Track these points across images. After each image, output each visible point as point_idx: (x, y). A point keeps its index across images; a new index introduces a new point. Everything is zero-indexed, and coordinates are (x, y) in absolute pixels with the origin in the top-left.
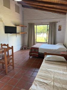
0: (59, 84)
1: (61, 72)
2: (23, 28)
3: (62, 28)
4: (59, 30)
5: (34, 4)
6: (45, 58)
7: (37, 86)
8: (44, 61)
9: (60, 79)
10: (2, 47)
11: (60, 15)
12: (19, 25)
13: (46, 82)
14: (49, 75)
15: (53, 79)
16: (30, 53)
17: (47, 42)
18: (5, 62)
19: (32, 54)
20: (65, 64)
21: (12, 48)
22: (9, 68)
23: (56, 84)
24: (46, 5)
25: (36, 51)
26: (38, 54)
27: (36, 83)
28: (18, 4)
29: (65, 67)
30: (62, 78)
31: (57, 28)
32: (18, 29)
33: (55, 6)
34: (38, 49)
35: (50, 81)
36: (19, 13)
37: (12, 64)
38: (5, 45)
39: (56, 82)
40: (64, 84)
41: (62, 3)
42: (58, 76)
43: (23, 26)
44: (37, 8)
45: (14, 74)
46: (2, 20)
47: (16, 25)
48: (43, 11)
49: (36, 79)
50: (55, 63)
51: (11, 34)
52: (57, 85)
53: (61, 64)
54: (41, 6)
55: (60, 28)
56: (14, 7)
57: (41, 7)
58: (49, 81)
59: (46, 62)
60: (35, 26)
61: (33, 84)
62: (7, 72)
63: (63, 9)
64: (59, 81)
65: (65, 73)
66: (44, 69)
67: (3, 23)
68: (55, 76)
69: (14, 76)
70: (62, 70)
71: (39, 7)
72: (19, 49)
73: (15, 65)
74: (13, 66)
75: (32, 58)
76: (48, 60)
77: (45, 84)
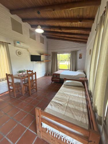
0: (72, 105)
1: (77, 95)
2: (47, 56)
3: (83, 56)
4: (80, 58)
5: (56, 35)
6: (64, 83)
7: (52, 106)
8: (63, 85)
9: (74, 101)
10: (27, 73)
11: (80, 44)
12: (43, 54)
13: (61, 103)
14: (65, 98)
15: (68, 101)
16: (52, 78)
17: (69, 69)
18: (29, 85)
19: (54, 79)
20: (82, 89)
21: (35, 73)
22: (33, 91)
23: (69, 105)
24: (67, 36)
25: (58, 76)
26: (59, 80)
27: (52, 104)
28: (42, 36)
29: (82, 91)
30: (76, 101)
31: (78, 56)
32: (43, 58)
33: (75, 36)
34: (59, 75)
35: (65, 102)
36: (44, 44)
37: (35, 87)
38: (30, 71)
39: (70, 104)
40: (77, 106)
41: (81, 33)
42: (73, 98)
43: (47, 55)
44: (59, 39)
45: (37, 96)
46: (29, 49)
47: (41, 54)
48: (65, 41)
49: (53, 100)
50: (72, 87)
51: (36, 62)
52: (70, 107)
53: (78, 88)
54: (63, 36)
55: (81, 56)
56: (39, 39)
57: (63, 38)
58: (63, 103)
59: (64, 87)
60: (58, 55)
61: (49, 104)
62: (30, 94)
63: (83, 38)
64: (73, 103)
65: (80, 96)
66: (61, 92)
67: (30, 53)
68: (70, 98)
69: (36, 98)
70: (77, 94)
71: (61, 38)
72: (44, 75)
73: (38, 89)
74: (36, 89)
75: (54, 83)
76: (66, 84)
77: (60, 105)
